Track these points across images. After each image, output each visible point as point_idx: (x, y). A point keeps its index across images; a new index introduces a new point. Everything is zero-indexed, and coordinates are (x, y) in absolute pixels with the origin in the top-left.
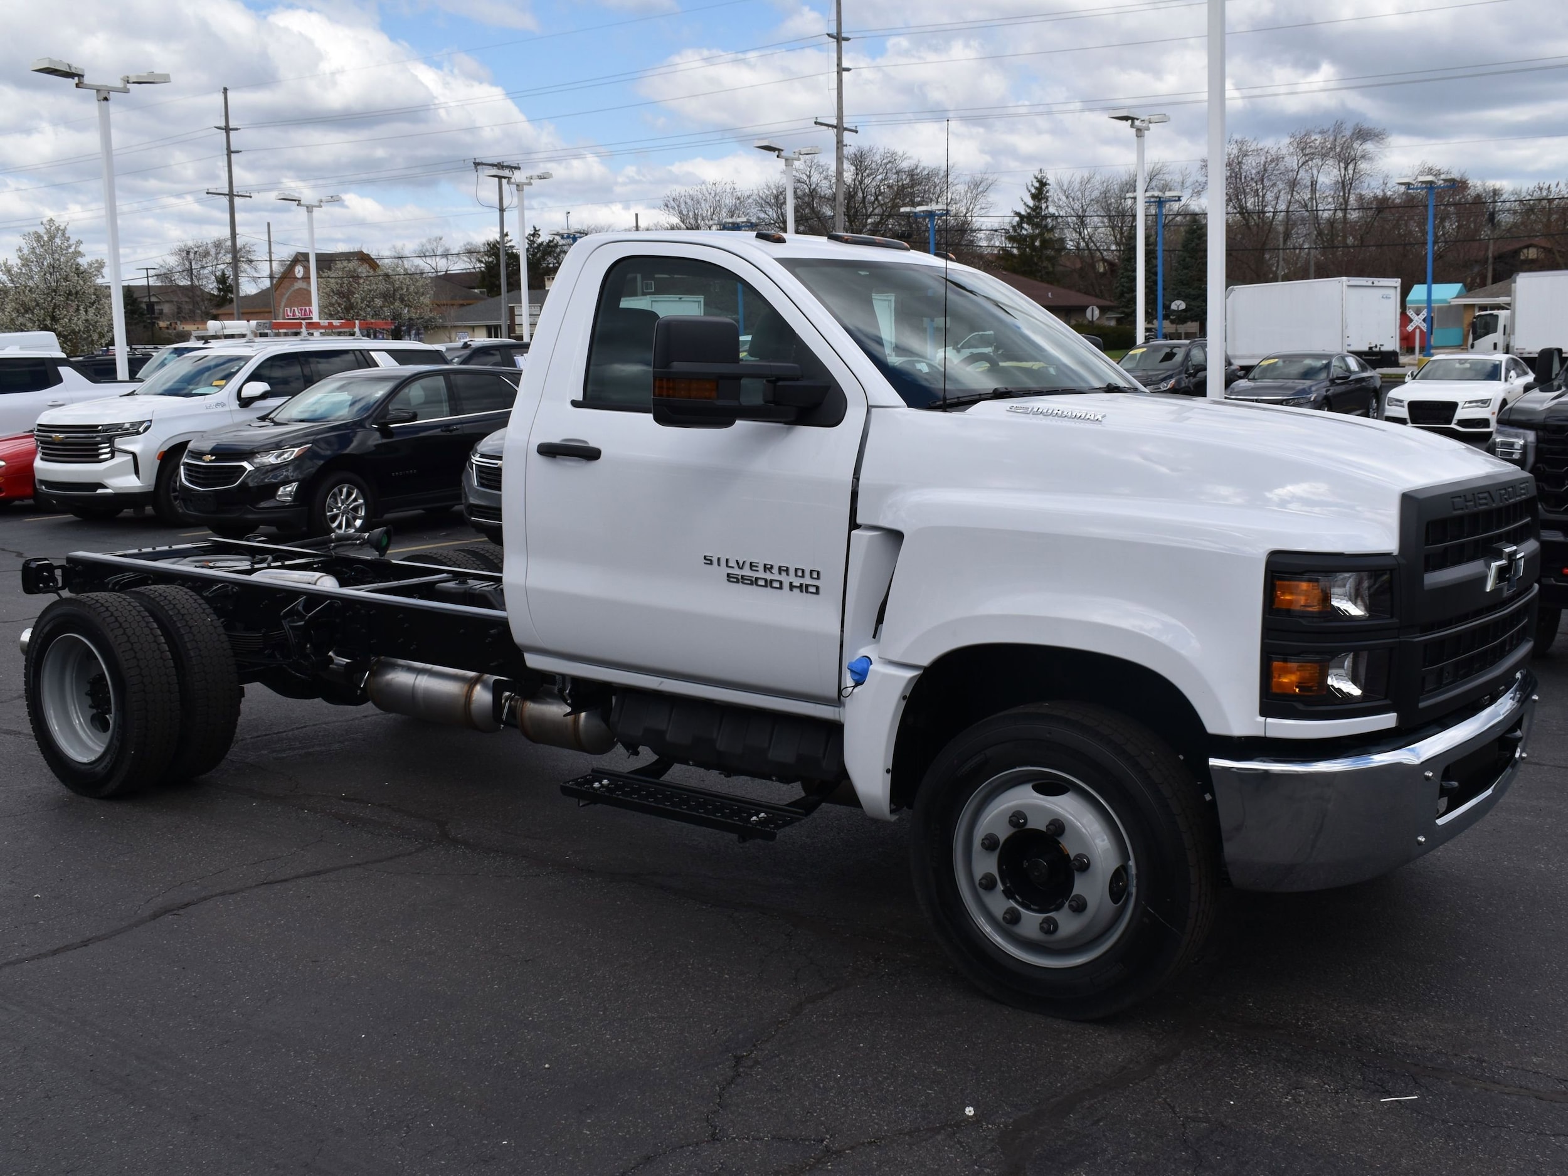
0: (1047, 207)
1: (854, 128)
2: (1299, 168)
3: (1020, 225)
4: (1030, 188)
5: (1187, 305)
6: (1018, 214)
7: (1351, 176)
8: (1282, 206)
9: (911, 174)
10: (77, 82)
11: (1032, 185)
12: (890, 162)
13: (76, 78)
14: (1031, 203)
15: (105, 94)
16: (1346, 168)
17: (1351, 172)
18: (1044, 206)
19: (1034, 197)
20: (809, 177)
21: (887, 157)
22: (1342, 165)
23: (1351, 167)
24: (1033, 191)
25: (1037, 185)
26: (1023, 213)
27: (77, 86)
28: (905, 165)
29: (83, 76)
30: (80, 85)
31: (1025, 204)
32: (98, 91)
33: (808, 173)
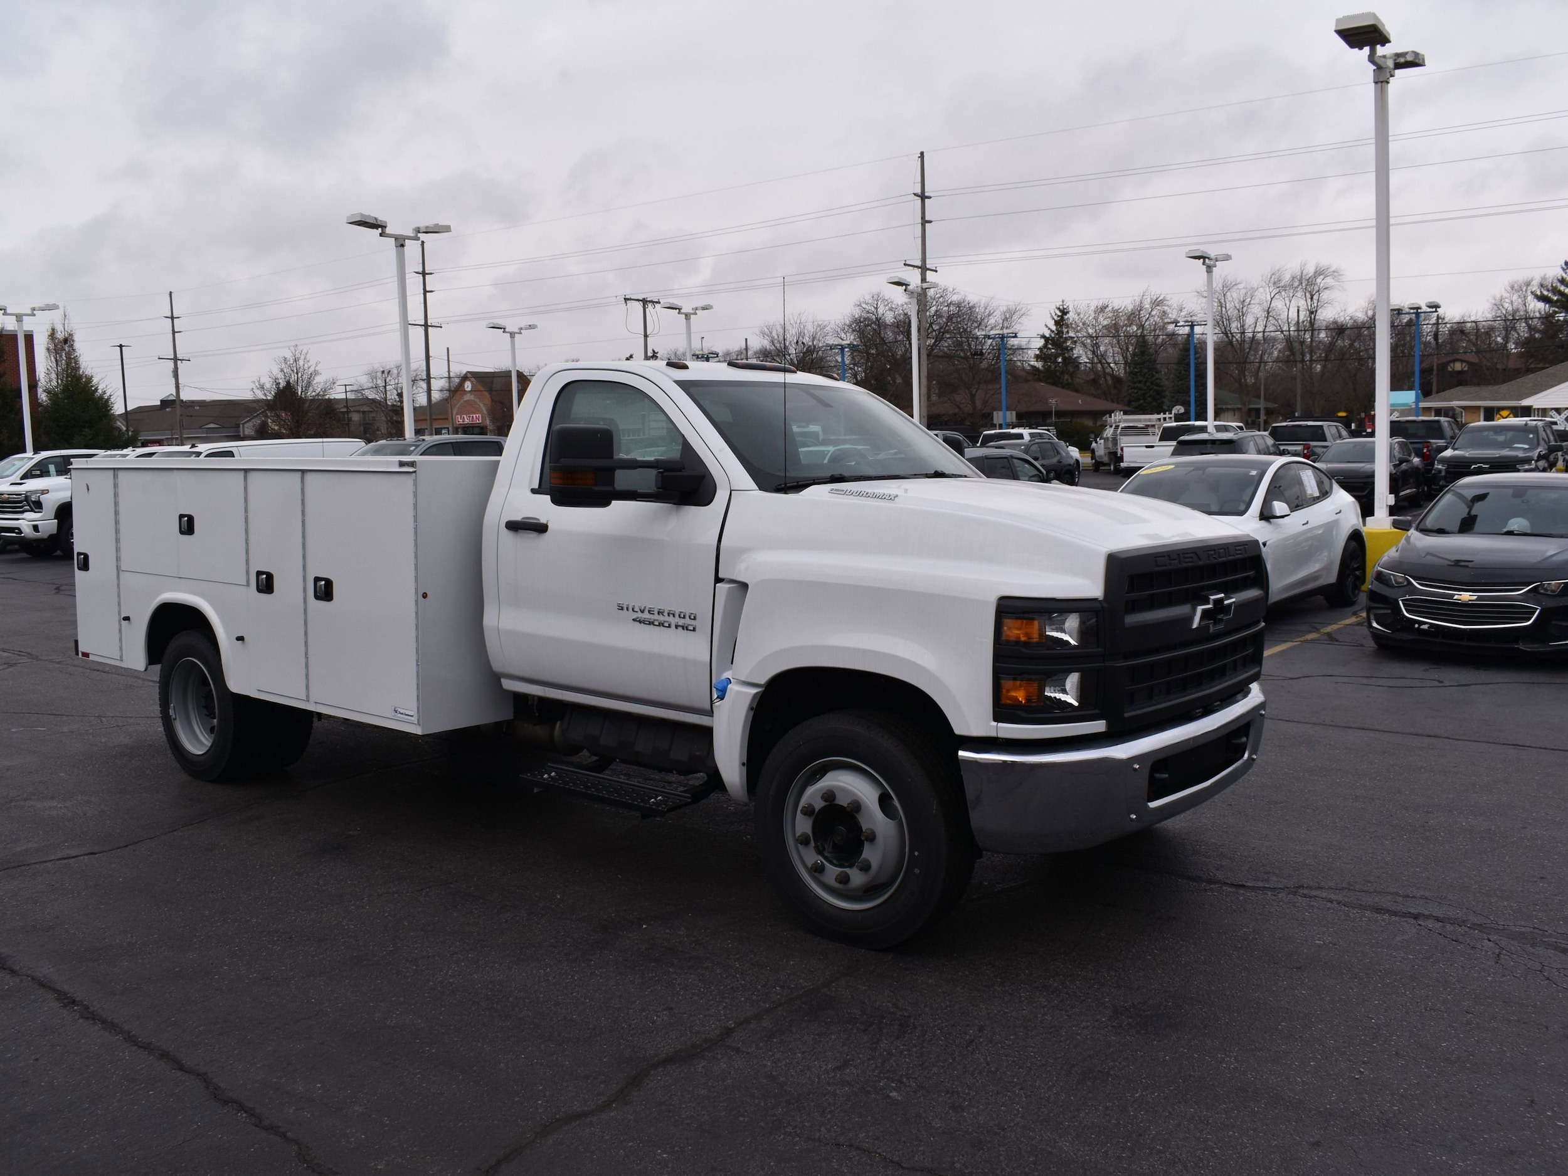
0: (1068, 332)
1: (934, 269)
2: (1272, 299)
3: (1045, 346)
4: (1053, 314)
5: (1185, 410)
6: (1043, 336)
7: (1315, 305)
8: (1260, 328)
9: (959, 305)
10: (381, 232)
11: (1056, 314)
12: (942, 296)
13: (380, 229)
14: (1054, 328)
15: (401, 242)
16: (1312, 299)
17: (1315, 301)
18: (1065, 330)
19: (1057, 323)
20: (877, 308)
21: (940, 293)
22: (1308, 295)
23: (1315, 297)
24: (1056, 318)
25: (1060, 314)
26: (1048, 336)
27: (381, 235)
28: (955, 298)
29: (385, 227)
30: (383, 234)
31: (1049, 329)
32: (396, 239)
33: (876, 306)
